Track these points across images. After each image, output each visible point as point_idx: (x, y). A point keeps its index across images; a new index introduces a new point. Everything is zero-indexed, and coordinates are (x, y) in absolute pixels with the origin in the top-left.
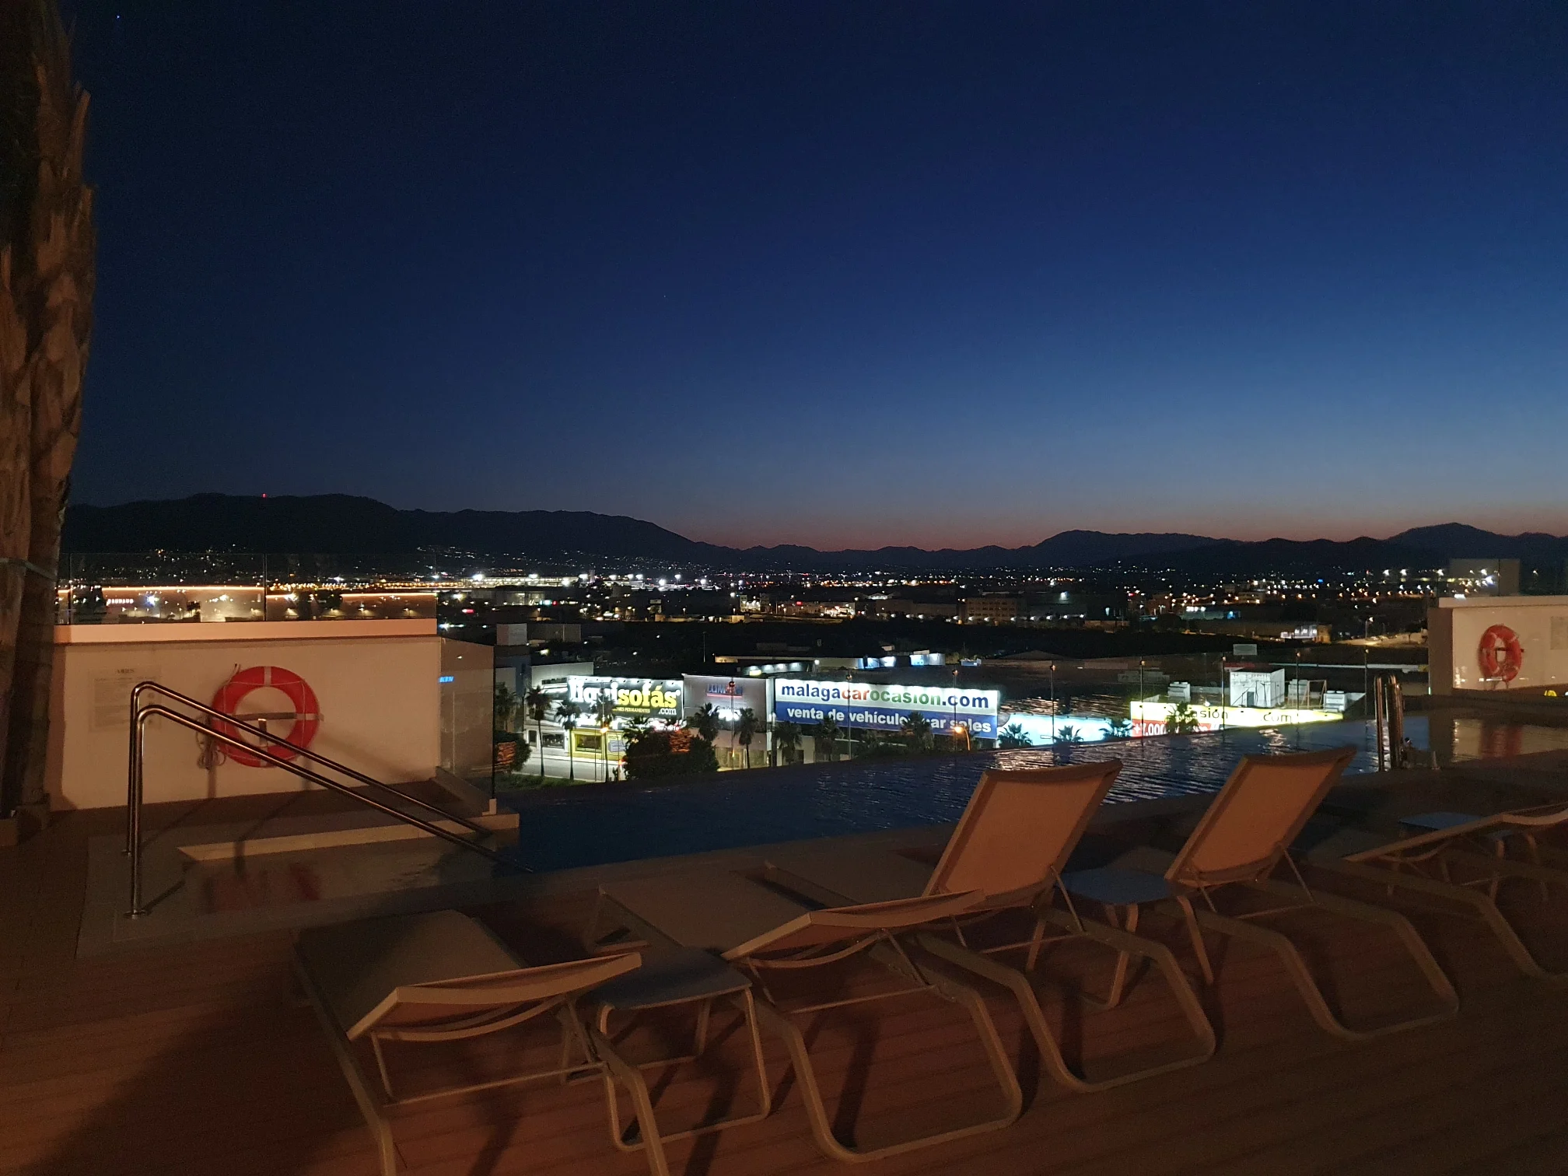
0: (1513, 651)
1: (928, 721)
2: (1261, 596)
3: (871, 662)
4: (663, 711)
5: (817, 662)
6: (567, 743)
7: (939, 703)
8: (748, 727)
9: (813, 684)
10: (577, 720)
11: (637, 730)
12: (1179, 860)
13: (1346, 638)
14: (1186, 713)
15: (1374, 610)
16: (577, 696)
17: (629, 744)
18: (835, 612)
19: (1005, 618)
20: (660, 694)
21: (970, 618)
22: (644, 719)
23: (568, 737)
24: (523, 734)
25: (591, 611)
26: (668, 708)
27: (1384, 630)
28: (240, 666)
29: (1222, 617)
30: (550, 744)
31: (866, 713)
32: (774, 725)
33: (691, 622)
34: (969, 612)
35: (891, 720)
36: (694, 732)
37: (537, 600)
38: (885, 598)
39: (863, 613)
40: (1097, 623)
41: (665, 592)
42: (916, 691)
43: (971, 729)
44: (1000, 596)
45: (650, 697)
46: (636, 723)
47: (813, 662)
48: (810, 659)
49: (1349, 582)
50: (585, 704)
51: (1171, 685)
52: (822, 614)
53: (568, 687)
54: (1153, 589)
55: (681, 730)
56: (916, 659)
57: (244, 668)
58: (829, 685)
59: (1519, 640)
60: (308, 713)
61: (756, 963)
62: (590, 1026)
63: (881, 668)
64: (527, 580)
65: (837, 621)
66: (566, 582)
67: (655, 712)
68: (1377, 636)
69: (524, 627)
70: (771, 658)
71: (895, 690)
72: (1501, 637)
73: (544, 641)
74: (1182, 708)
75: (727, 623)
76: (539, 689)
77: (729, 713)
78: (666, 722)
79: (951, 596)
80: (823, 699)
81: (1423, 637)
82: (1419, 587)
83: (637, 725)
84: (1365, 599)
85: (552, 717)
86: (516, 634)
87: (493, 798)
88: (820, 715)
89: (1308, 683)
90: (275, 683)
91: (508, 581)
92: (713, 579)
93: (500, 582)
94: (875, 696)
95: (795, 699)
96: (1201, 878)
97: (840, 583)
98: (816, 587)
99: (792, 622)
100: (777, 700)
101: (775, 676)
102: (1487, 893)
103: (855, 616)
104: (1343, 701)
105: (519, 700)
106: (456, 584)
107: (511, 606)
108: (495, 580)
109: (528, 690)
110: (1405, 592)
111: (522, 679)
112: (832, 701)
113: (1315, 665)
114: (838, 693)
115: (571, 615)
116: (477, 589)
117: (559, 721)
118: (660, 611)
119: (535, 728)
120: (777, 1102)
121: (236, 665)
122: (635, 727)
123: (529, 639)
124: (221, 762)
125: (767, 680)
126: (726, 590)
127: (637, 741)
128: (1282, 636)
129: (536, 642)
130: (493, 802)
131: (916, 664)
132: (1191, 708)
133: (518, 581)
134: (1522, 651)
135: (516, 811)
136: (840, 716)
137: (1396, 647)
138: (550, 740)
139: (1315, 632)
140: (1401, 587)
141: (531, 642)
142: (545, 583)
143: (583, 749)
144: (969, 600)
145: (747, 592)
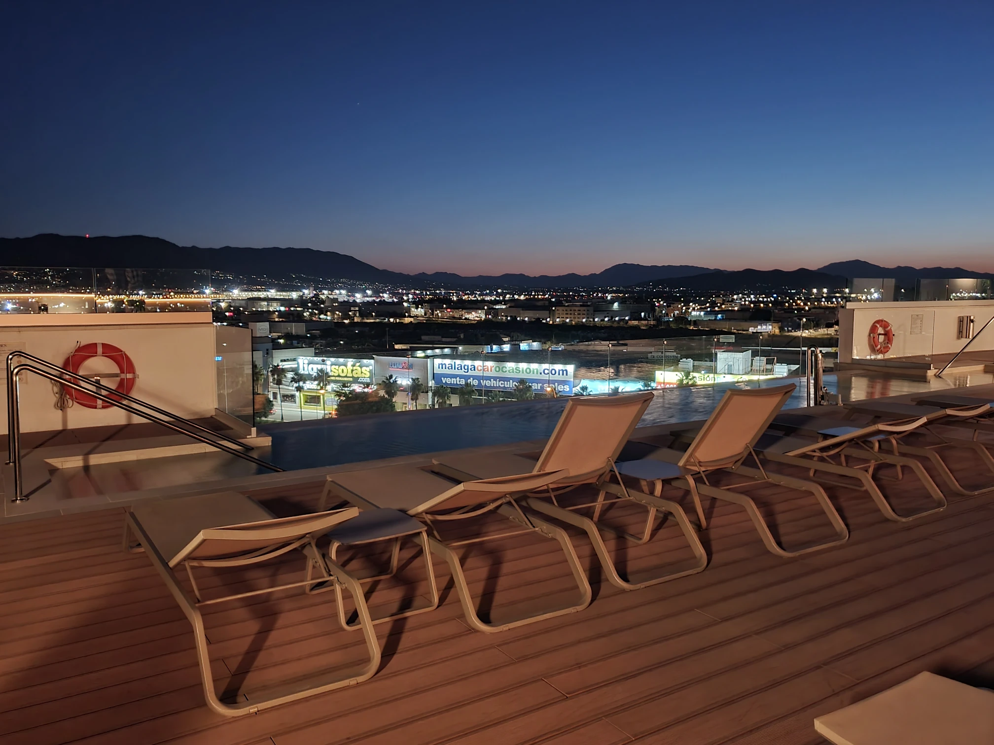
0: (888, 335)
1: (530, 384)
2: (738, 305)
3: (495, 348)
4: (361, 380)
5: (460, 348)
6: (297, 400)
7: (537, 373)
8: (417, 389)
9: (458, 362)
10: (304, 385)
11: (344, 391)
12: (686, 456)
13: (789, 331)
14: (689, 378)
15: (807, 314)
16: (304, 370)
17: (339, 401)
18: (472, 316)
19: (580, 320)
20: (359, 368)
21: (558, 320)
22: (349, 385)
23: (299, 396)
24: (268, 394)
25: (312, 314)
26: (364, 377)
27: (812, 327)
28: (80, 342)
29: (713, 318)
30: (287, 401)
31: (492, 380)
32: (433, 388)
33: (379, 322)
34: (557, 316)
35: (507, 384)
36: (382, 393)
37: (275, 307)
38: (504, 307)
39: (490, 316)
40: (635, 323)
41: (361, 303)
42: (523, 366)
43: (557, 389)
44: (576, 306)
45: (352, 371)
46: (343, 387)
47: (457, 348)
48: (456, 346)
49: (791, 297)
50: (309, 375)
51: (681, 361)
52: (464, 318)
53: (298, 364)
54: (671, 300)
55: (372, 392)
56: (524, 346)
57: (83, 343)
58: (468, 363)
59: (892, 328)
60: (129, 373)
61: (428, 518)
62: (325, 556)
63: (502, 352)
64: (268, 293)
65: (473, 322)
66: (294, 295)
67: (356, 380)
68: (807, 330)
69: (267, 325)
70: (431, 346)
71: (510, 365)
72: (882, 327)
73: (280, 334)
74: (687, 374)
75: (402, 323)
76: (278, 366)
77: (404, 381)
78: (363, 387)
79: (547, 306)
80: (465, 372)
81: (835, 331)
82: (834, 300)
83: (344, 389)
84: (801, 307)
85: (288, 384)
86: (262, 329)
87: (254, 427)
88: (463, 382)
89: (765, 359)
90: (104, 354)
91: (256, 294)
92: (394, 294)
93: (250, 295)
94: (497, 369)
95: (447, 371)
96: (700, 466)
97: (475, 297)
98: (460, 301)
99: (445, 322)
100: (435, 372)
101: (434, 357)
102: (867, 471)
103: (485, 319)
104: (786, 370)
105: (265, 372)
106: (221, 296)
107: (258, 311)
108: (246, 293)
109: (271, 366)
110: (826, 303)
111: (267, 359)
112: (470, 373)
113: (770, 348)
114: (474, 368)
115: (297, 318)
116: (235, 299)
117: (293, 386)
118: (358, 315)
119: (277, 391)
120: (442, 599)
121: (78, 342)
122: (342, 390)
123: (270, 332)
124: (70, 406)
125: (429, 359)
126: (401, 301)
127: (344, 398)
128: (750, 330)
129: (275, 335)
130: (254, 430)
131: (523, 349)
132: (692, 374)
133: (262, 295)
134: (894, 335)
135: (270, 435)
136: (476, 382)
137: (819, 337)
138: (287, 397)
139: (770, 327)
140: (823, 300)
141: (272, 334)
142: (280, 295)
143: (309, 404)
144: (557, 308)
145: (414, 303)
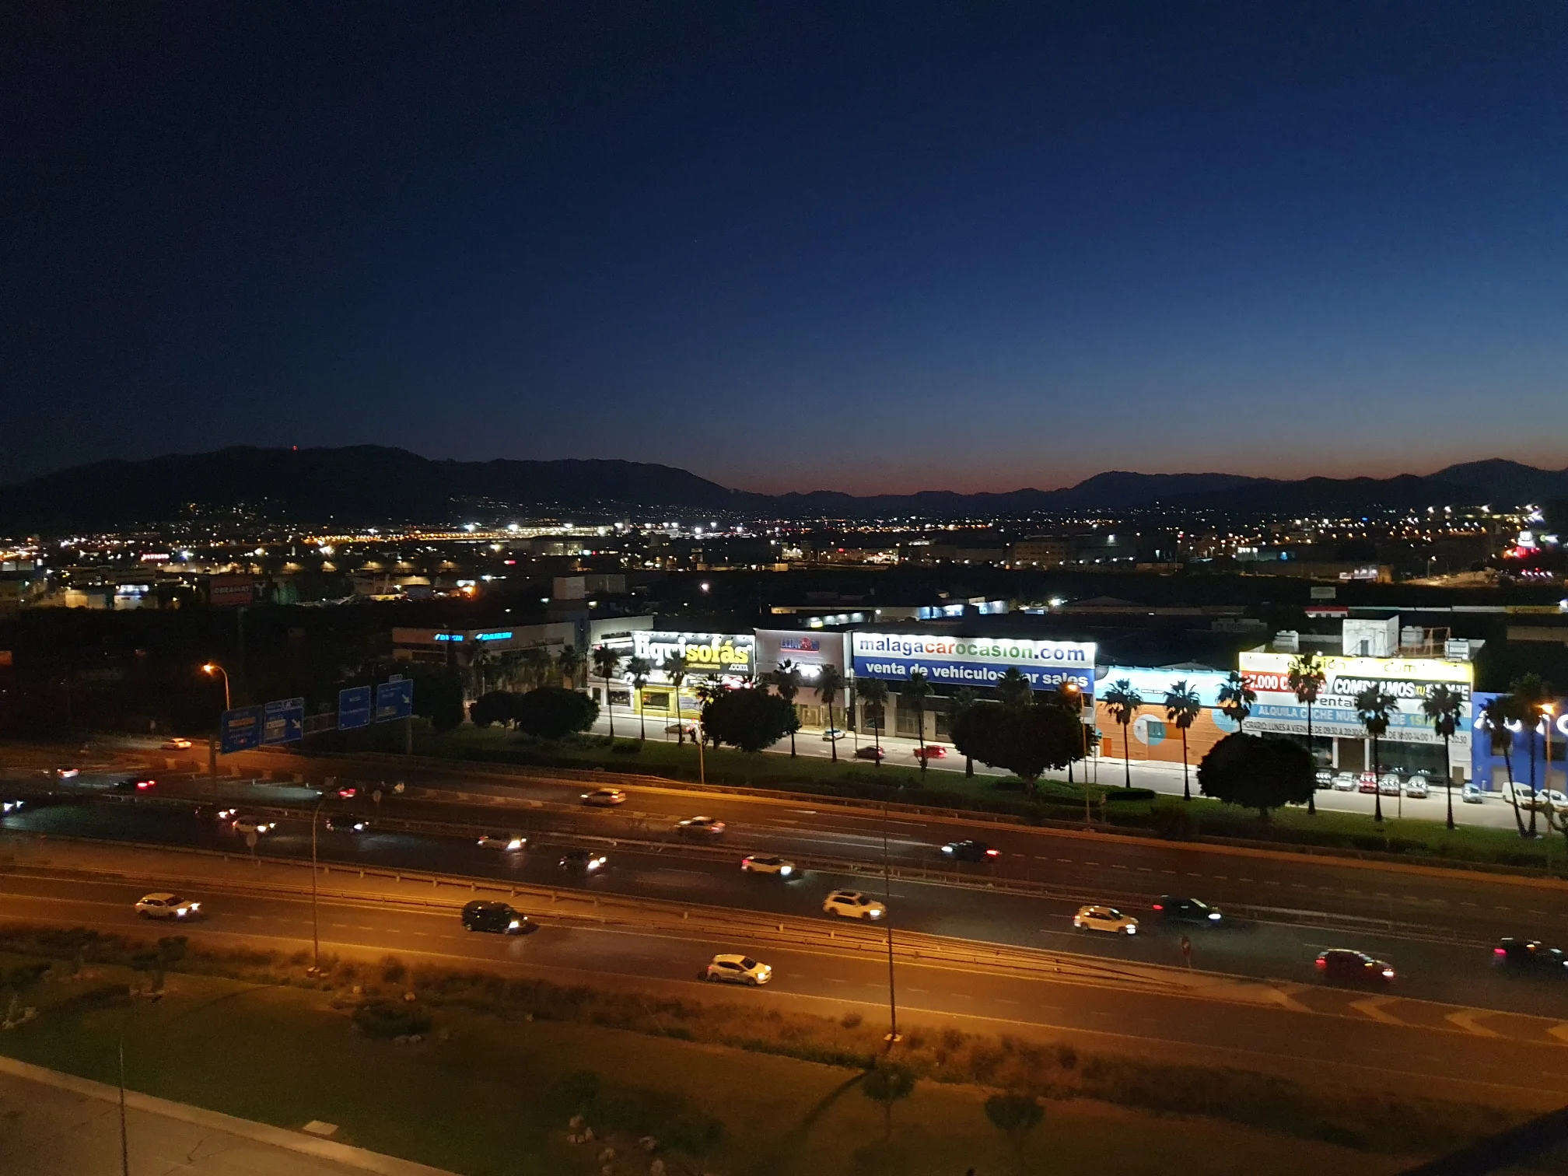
1: (1024, 675)
2: (1309, 535)
3: (935, 611)
4: (736, 668)
5: (878, 612)
6: (632, 700)
7: (1030, 657)
8: (829, 684)
9: (894, 638)
10: (646, 677)
11: (711, 688)
13: (1408, 578)
14: (1312, 665)
15: (1431, 548)
16: (644, 653)
17: (704, 703)
18: (880, 558)
19: (1055, 563)
20: (730, 649)
21: (1018, 563)
22: (717, 676)
23: (635, 695)
25: (632, 560)
26: (740, 664)
27: (1447, 570)
29: (1276, 558)
30: (617, 702)
31: (952, 667)
32: (852, 681)
33: (735, 571)
34: (1015, 557)
36: (772, 690)
37: (576, 550)
38: (927, 543)
39: (907, 559)
40: (1149, 566)
41: (703, 541)
42: (1003, 644)
43: (1065, 683)
44: (1043, 541)
45: (720, 653)
46: (708, 680)
47: (874, 612)
48: (870, 608)
49: (1393, 520)
50: (653, 661)
51: (1278, 634)
52: (865, 561)
53: (633, 641)
56: (982, 607)
58: (911, 639)
63: (952, 619)
64: (562, 529)
65: (882, 568)
66: (602, 531)
67: (725, 668)
68: (1439, 575)
70: (829, 608)
71: (982, 644)
73: (590, 593)
75: (771, 571)
77: (810, 669)
78: (742, 680)
80: (905, 654)
81: (1489, 576)
82: (1467, 524)
83: (710, 682)
85: (620, 675)
86: (573, 587)
88: (902, 670)
89: (1422, 629)
91: (543, 531)
92: (749, 527)
93: (535, 532)
94: (961, 650)
95: (875, 654)
97: (877, 528)
98: (854, 534)
99: (838, 569)
100: (855, 655)
103: (899, 563)
104: (1466, 650)
105: (583, 659)
106: (491, 534)
107: (551, 557)
108: (529, 530)
109: (591, 647)
110: (1455, 530)
111: (583, 637)
112: (914, 656)
114: (921, 647)
115: (611, 565)
116: (513, 539)
117: (628, 679)
118: (701, 560)
119: (601, 686)
122: (708, 685)
125: (844, 634)
126: (764, 538)
127: (712, 700)
128: (1341, 577)
133: (554, 531)
136: (924, 671)
137: (1462, 586)
138: (617, 697)
139: (1375, 572)
140: (1450, 524)
142: (581, 532)
143: (649, 706)
144: (1013, 544)
145: (785, 539)
